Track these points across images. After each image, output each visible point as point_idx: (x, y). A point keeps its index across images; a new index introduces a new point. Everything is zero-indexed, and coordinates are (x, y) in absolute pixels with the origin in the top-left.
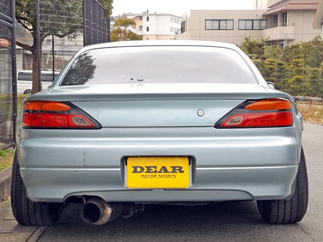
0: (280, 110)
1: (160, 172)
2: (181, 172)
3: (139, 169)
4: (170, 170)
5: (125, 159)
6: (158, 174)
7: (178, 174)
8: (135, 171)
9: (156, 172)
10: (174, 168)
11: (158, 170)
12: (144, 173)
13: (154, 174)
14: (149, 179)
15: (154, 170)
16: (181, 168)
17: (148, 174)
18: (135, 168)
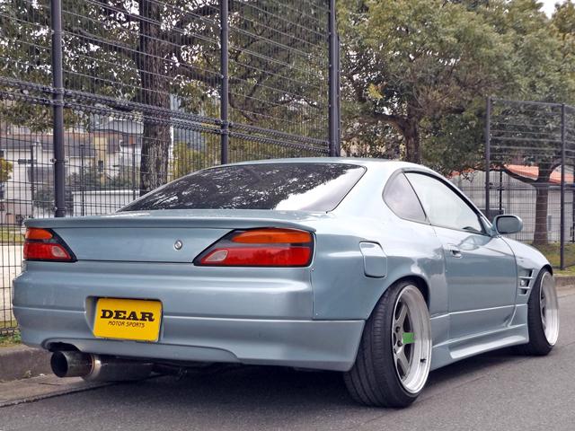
0: (292, 244)
1: (129, 319)
2: (151, 320)
3: (108, 314)
4: (139, 316)
5: (94, 300)
6: (126, 321)
7: (147, 323)
8: (104, 316)
9: (124, 318)
10: (143, 314)
11: (127, 316)
12: (112, 319)
13: (122, 321)
14: (116, 326)
15: (123, 315)
16: (151, 315)
17: (116, 320)
18: (104, 312)
